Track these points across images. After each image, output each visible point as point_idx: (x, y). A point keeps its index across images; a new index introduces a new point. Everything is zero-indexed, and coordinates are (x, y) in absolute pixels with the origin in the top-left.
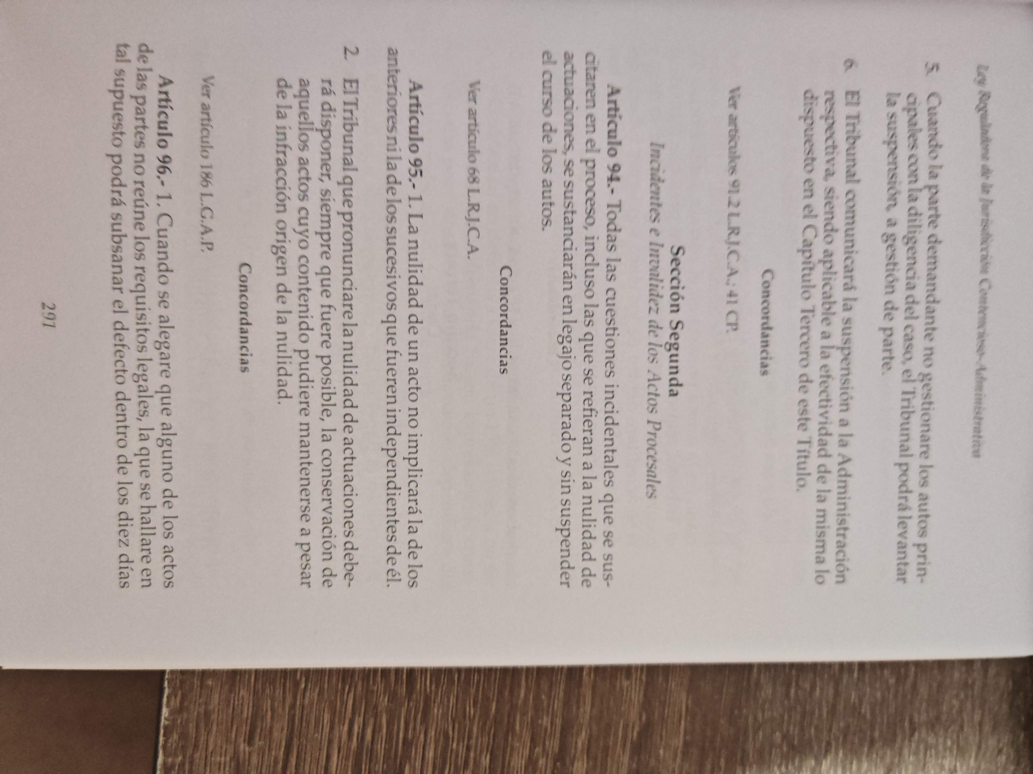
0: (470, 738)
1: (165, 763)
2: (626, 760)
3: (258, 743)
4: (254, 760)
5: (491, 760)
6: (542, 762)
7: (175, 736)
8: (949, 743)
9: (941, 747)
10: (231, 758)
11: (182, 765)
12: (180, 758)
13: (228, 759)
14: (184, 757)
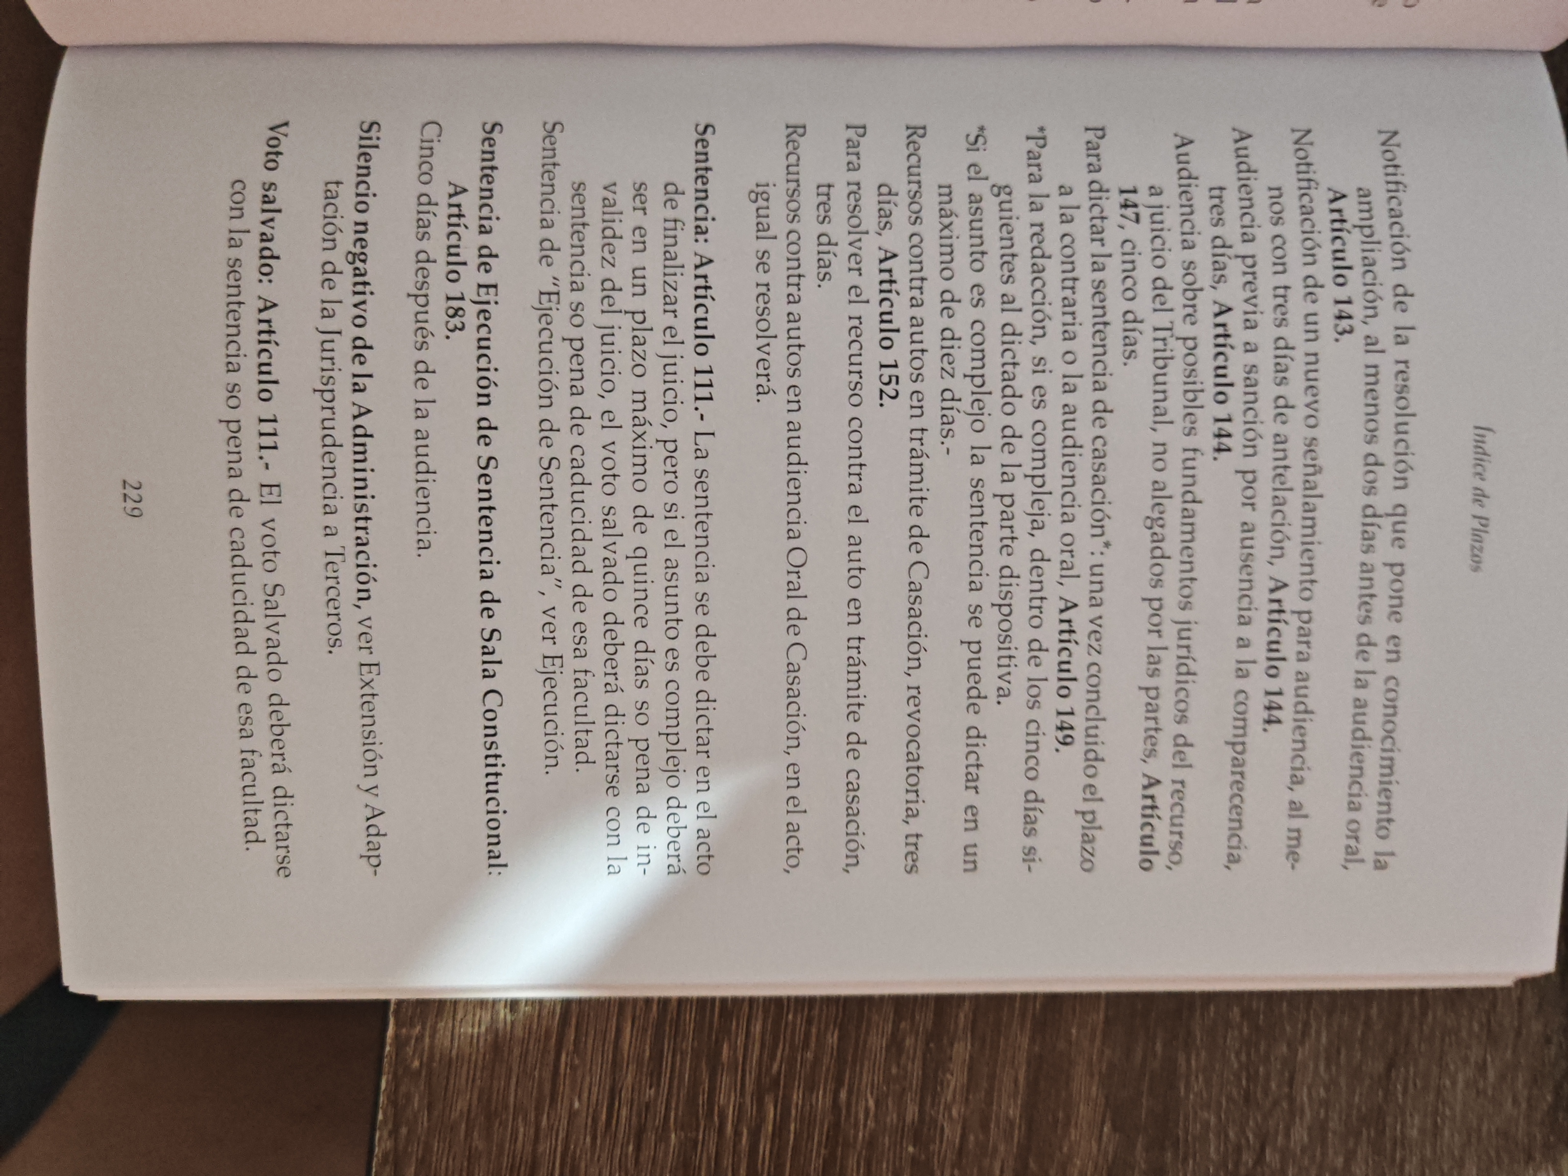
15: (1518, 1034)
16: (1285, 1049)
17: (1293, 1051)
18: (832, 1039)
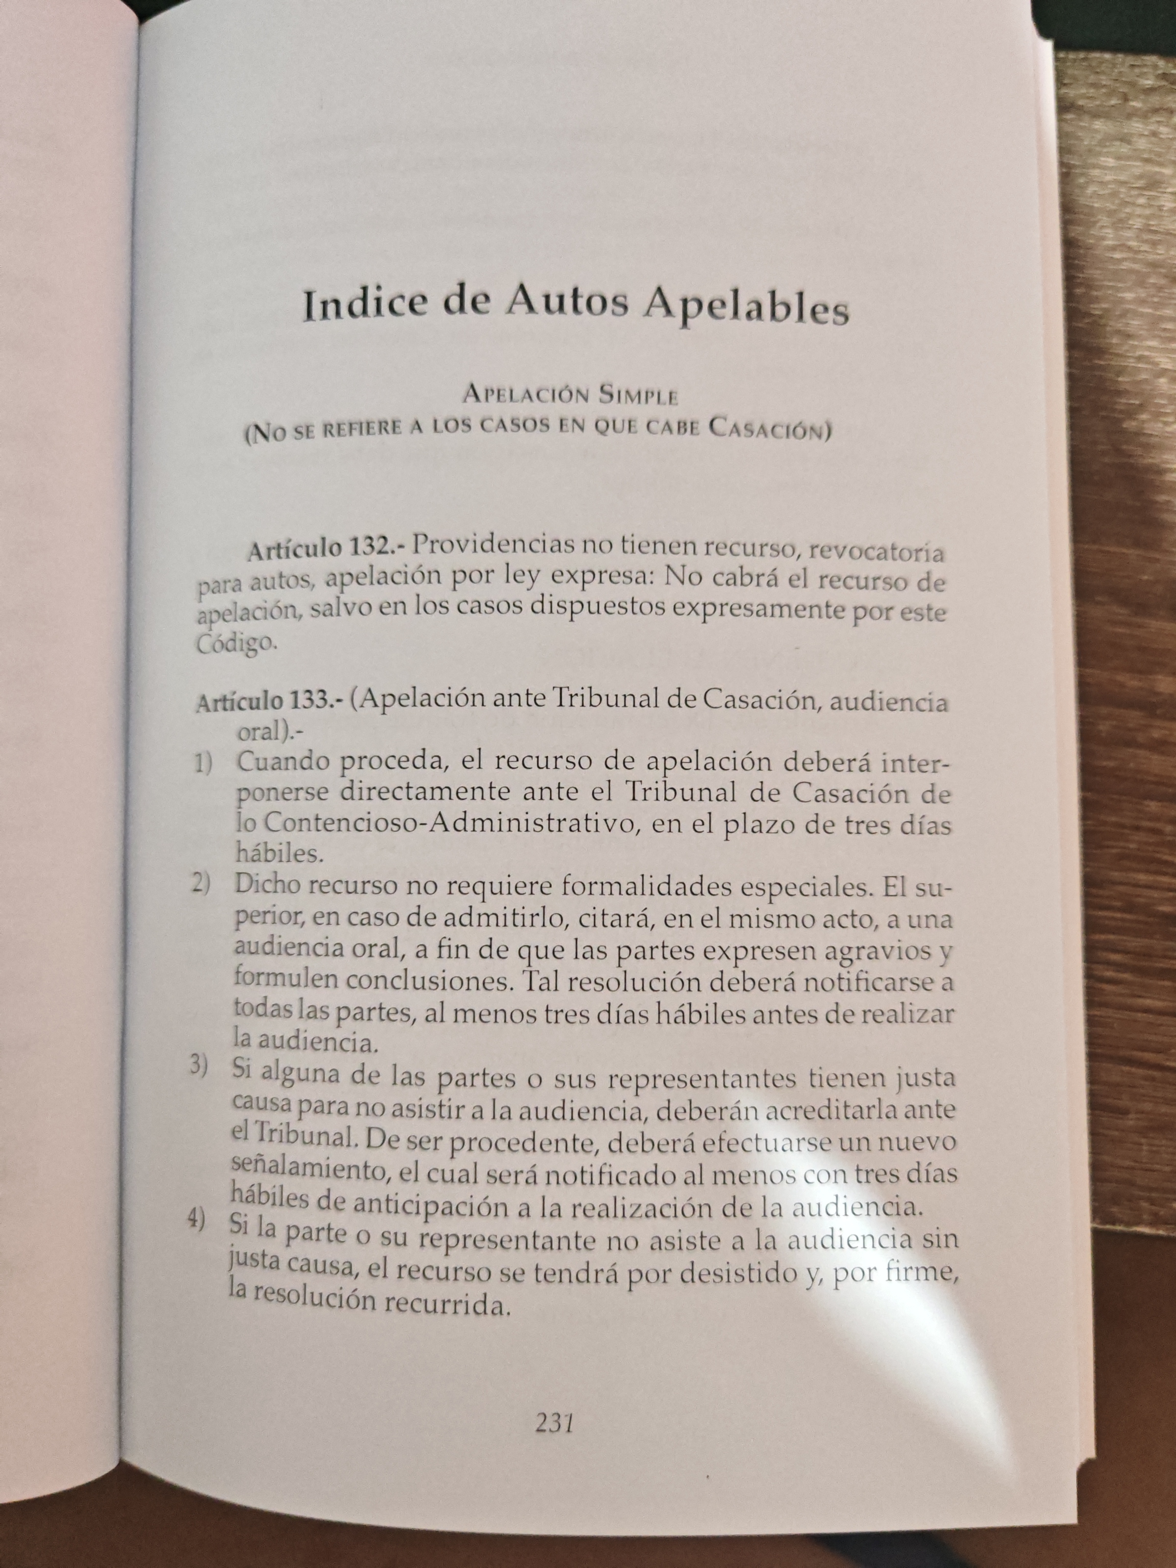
0: (1123, 826)
1: (1151, 1224)
2: (1155, 624)
3: (1125, 1102)
4: (1148, 1106)
5: (1152, 799)
6: (1156, 734)
7: (1115, 1209)
8: (1142, 201)
9: (1148, 212)
10: (1144, 1137)
11: (1152, 1202)
12: (1145, 1205)
13: (1143, 1141)
14: (1140, 1198)
15: (1147, 161)
16: (1163, 380)
17: (1163, 372)
18: (1153, 806)
